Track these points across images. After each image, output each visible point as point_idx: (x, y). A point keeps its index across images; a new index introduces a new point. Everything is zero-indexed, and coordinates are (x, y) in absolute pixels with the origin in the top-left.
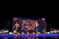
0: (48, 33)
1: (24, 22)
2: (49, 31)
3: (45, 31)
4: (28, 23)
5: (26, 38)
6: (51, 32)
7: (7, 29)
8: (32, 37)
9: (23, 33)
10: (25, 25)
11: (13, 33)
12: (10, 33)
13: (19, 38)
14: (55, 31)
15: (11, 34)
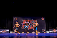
0: (48, 32)
1: (24, 21)
3: (44, 30)
5: (26, 37)
6: (50, 31)
7: (7, 28)
9: (23, 33)
10: (25, 24)
11: (13, 33)
12: (11, 32)
13: (19, 37)
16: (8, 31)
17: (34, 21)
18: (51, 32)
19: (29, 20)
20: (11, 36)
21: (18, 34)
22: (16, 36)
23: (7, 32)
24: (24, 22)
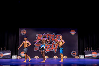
0: (82, 57)
1: (39, 36)
2: (83, 54)
3: (76, 54)
4: (45, 39)
5: (42, 65)
6: (86, 55)
7: (8, 49)
8: (53, 65)
9: (37, 57)
10: (41, 42)
11: (19, 57)
12: (14, 56)
14: (94, 54)
15: (15, 59)
16: (10, 53)
17: (57, 36)
18: (88, 57)
19: (48, 34)
20: (14, 63)
22: (24, 63)
23: (7, 55)
24: (39, 38)
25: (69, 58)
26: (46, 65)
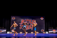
1: (22, 21)
6: (49, 32)
8: (30, 37)
9: (21, 33)
11: (11, 33)
12: (8, 32)
13: (17, 37)
14: (54, 31)
15: (9, 34)
17: (33, 21)
19: (27, 20)
20: (8, 36)
21: (16, 35)
22: (14, 36)
23: (4, 32)
24: (22, 22)
25: (40, 33)
26: (26, 37)
